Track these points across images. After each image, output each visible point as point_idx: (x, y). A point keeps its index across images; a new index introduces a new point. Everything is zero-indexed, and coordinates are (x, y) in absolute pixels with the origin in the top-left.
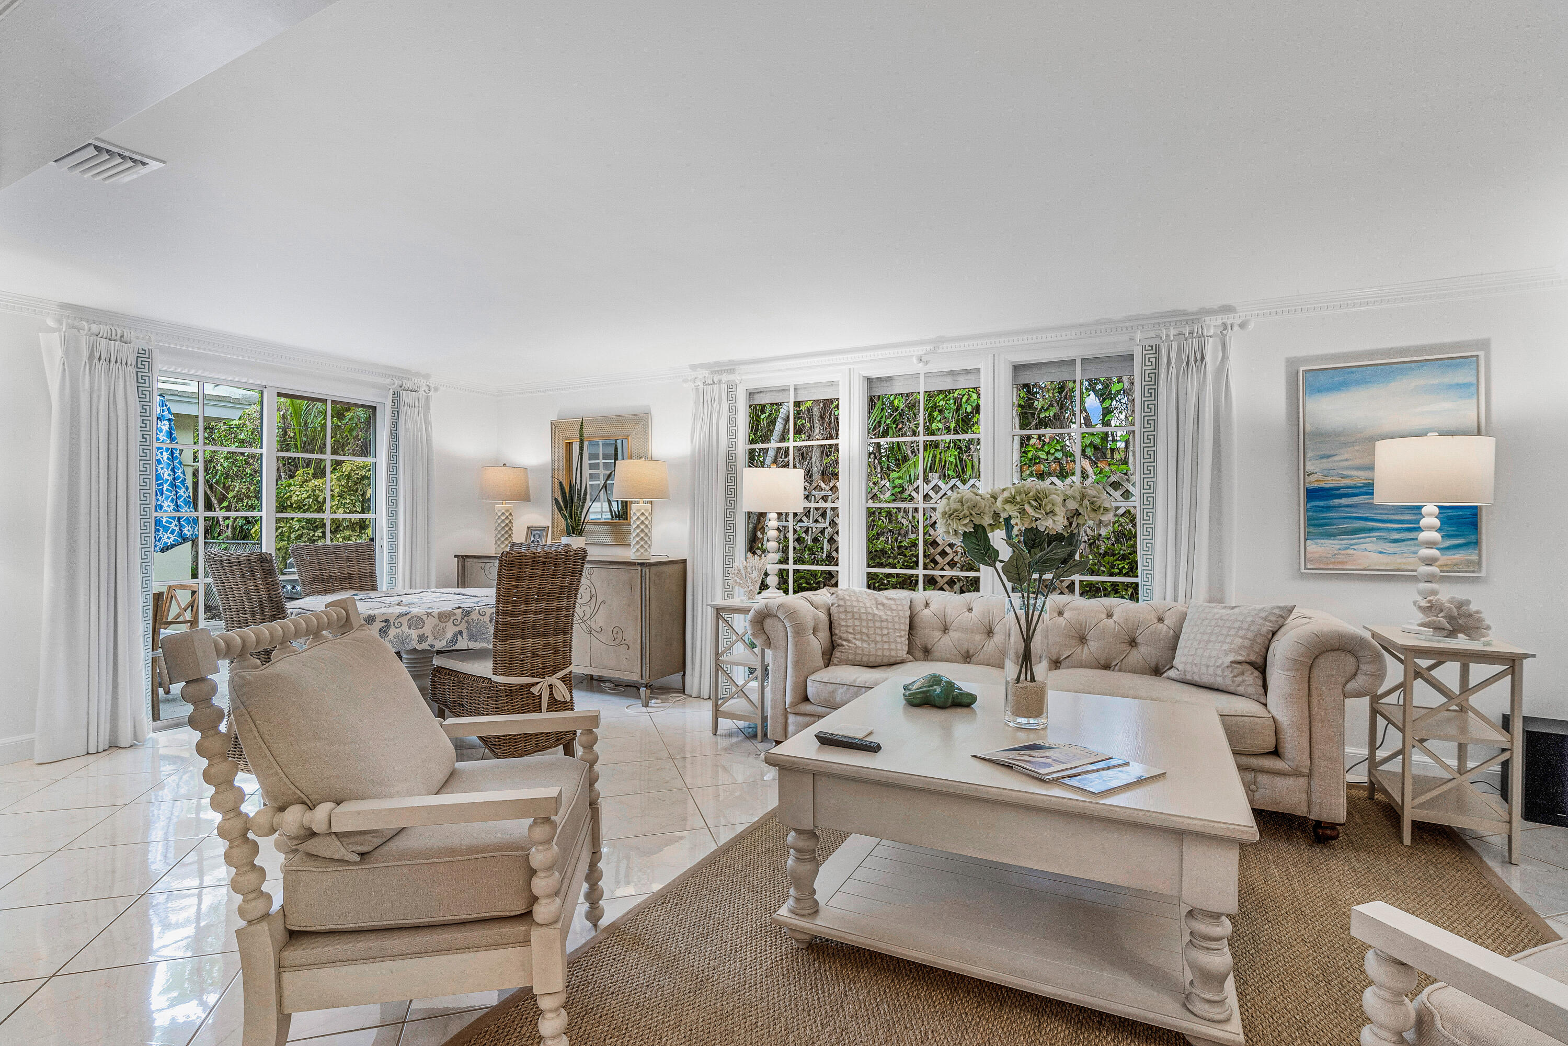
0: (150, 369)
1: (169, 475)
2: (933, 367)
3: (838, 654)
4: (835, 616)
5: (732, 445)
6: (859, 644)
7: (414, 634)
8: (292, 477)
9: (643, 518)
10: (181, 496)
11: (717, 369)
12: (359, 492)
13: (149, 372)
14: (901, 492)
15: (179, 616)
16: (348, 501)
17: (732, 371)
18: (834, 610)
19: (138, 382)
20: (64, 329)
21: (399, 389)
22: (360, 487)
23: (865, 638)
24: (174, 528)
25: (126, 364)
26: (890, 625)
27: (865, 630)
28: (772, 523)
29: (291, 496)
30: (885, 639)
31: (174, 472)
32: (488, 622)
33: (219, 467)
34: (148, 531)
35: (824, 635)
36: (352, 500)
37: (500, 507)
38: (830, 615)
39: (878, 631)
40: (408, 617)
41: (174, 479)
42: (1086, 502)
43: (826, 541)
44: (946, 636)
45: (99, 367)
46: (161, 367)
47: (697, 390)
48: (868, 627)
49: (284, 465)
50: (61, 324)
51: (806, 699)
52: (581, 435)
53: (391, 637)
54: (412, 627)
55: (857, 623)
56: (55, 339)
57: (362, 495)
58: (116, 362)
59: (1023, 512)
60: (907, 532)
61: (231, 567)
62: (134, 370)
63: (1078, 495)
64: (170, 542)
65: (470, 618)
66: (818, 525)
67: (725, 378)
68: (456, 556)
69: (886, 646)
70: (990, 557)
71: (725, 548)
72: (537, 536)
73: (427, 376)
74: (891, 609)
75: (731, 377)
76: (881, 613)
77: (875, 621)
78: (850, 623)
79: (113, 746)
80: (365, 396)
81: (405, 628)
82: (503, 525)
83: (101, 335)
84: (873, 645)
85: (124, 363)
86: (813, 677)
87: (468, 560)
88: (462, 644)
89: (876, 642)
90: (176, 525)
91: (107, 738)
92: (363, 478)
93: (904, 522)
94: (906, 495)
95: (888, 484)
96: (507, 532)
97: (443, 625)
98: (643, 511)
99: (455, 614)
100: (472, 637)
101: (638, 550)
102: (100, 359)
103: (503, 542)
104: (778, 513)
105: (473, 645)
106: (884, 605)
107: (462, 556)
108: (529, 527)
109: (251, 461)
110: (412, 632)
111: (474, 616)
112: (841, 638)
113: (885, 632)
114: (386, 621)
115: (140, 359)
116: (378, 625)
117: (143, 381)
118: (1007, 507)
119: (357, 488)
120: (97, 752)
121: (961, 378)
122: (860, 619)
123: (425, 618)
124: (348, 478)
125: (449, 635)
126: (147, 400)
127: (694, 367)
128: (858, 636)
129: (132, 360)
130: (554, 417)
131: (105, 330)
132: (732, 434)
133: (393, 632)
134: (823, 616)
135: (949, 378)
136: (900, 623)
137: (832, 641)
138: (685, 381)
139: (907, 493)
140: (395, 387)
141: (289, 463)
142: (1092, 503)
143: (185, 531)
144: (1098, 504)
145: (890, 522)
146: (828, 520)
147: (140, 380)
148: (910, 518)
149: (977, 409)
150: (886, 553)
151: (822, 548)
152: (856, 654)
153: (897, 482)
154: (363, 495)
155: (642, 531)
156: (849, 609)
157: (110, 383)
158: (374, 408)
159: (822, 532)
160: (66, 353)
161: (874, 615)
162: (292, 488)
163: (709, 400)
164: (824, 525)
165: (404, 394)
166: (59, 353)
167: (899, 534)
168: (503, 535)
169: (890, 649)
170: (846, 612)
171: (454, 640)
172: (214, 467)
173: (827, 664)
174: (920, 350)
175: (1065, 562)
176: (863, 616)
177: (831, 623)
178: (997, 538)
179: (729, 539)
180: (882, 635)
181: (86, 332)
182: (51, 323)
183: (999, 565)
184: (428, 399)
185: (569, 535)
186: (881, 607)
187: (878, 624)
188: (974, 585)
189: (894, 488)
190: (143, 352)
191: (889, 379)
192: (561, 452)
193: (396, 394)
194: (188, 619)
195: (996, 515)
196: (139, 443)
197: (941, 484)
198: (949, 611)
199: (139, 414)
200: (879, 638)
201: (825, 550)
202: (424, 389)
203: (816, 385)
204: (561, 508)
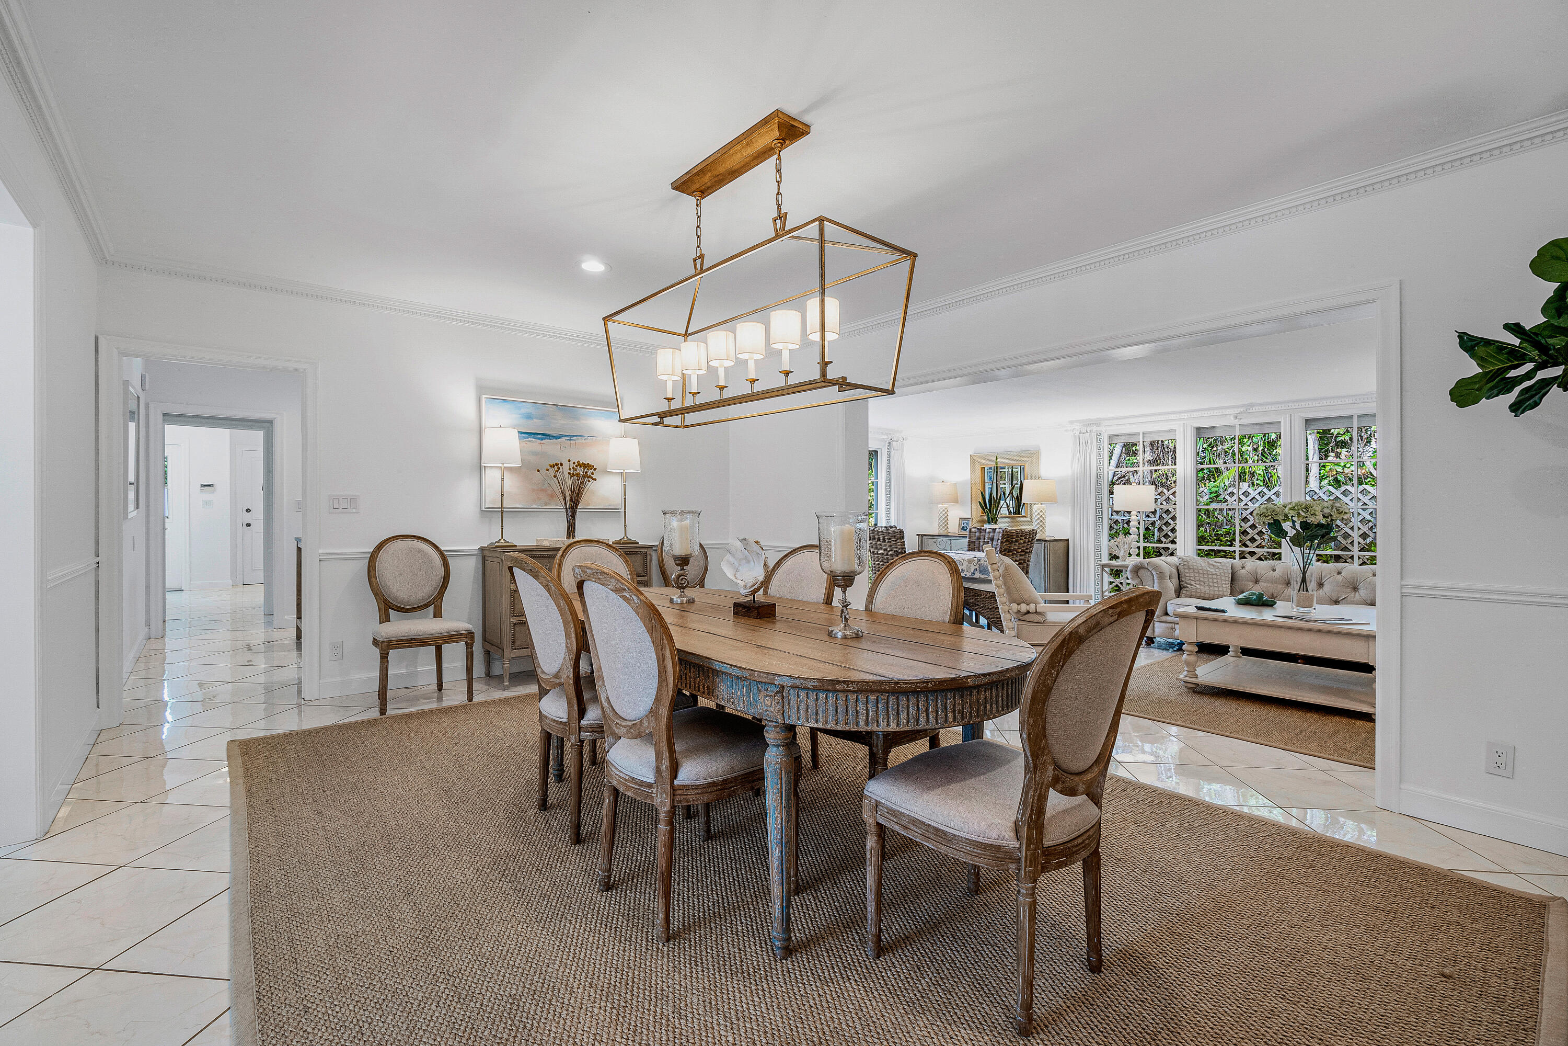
2: (1245, 421)
3: (1184, 592)
4: (1182, 571)
5: (1100, 469)
6: (1198, 586)
9: (1041, 514)
11: (1088, 423)
14: (1217, 496)
17: (1099, 425)
18: (1181, 567)
21: (890, 440)
23: (1202, 583)
26: (1219, 577)
27: (1202, 579)
28: (1133, 517)
30: (1215, 585)
35: (1175, 580)
37: (941, 507)
38: (1178, 570)
39: (1211, 580)
42: (1334, 509)
43: (1156, 530)
44: (1257, 585)
47: (1075, 436)
48: (1204, 578)
51: (1167, 614)
55: (1196, 575)
59: (1299, 514)
60: (1222, 524)
63: (1330, 507)
66: (1149, 519)
67: (1095, 429)
68: (917, 535)
69: (1216, 589)
70: (1283, 534)
71: (1095, 532)
72: (965, 524)
73: (901, 432)
74: (1218, 568)
75: (1099, 429)
76: (1212, 570)
77: (1208, 574)
78: (1192, 575)
80: (873, 445)
82: (944, 517)
84: (1207, 588)
86: (1171, 602)
87: (925, 537)
88: (977, 575)
89: (1209, 586)
93: (1219, 517)
94: (1221, 498)
95: (1205, 491)
96: (946, 521)
98: (1041, 510)
100: (981, 572)
105: (982, 576)
106: (1213, 565)
107: (922, 535)
108: (960, 519)
111: (982, 562)
112: (1186, 583)
113: (1215, 581)
118: (1290, 512)
121: (1266, 426)
122: (1199, 573)
125: (972, 570)
127: (1072, 422)
128: (1198, 582)
130: (972, 453)
132: (1100, 463)
134: (1175, 571)
135: (1257, 427)
136: (1225, 576)
137: (1180, 585)
138: (1067, 431)
139: (1222, 497)
140: (888, 440)
142: (1338, 510)
144: (1341, 511)
145: (1208, 517)
146: (1158, 515)
148: (1225, 514)
149: (1279, 437)
150: (1206, 538)
151: (1153, 535)
152: (1196, 592)
153: (1214, 489)
155: (1041, 521)
156: (1191, 567)
158: (876, 452)
159: (1153, 524)
161: (1208, 571)
164: (1155, 519)
165: (894, 443)
167: (1216, 525)
168: (944, 523)
169: (1219, 591)
170: (1189, 568)
171: (974, 573)
173: (1178, 596)
174: (1236, 411)
175: (1323, 536)
176: (1201, 571)
177: (1179, 575)
178: (1287, 526)
179: (1098, 528)
180: (1213, 583)
183: (1288, 539)
184: (904, 446)
185: (989, 523)
186: (1212, 567)
187: (1210, 576)
188: (1277, 556)
189: (1211, 493)
191: (1212, 428)
192: (978, 473)
193: (889, 444)
195: (1286, 516)
197: (1250, 490)
198: (1259, 571)
200: (1211, 584)
201: (1156, 536)
202: (901, 439)
203: (1159, 432)
204: (983, 506)
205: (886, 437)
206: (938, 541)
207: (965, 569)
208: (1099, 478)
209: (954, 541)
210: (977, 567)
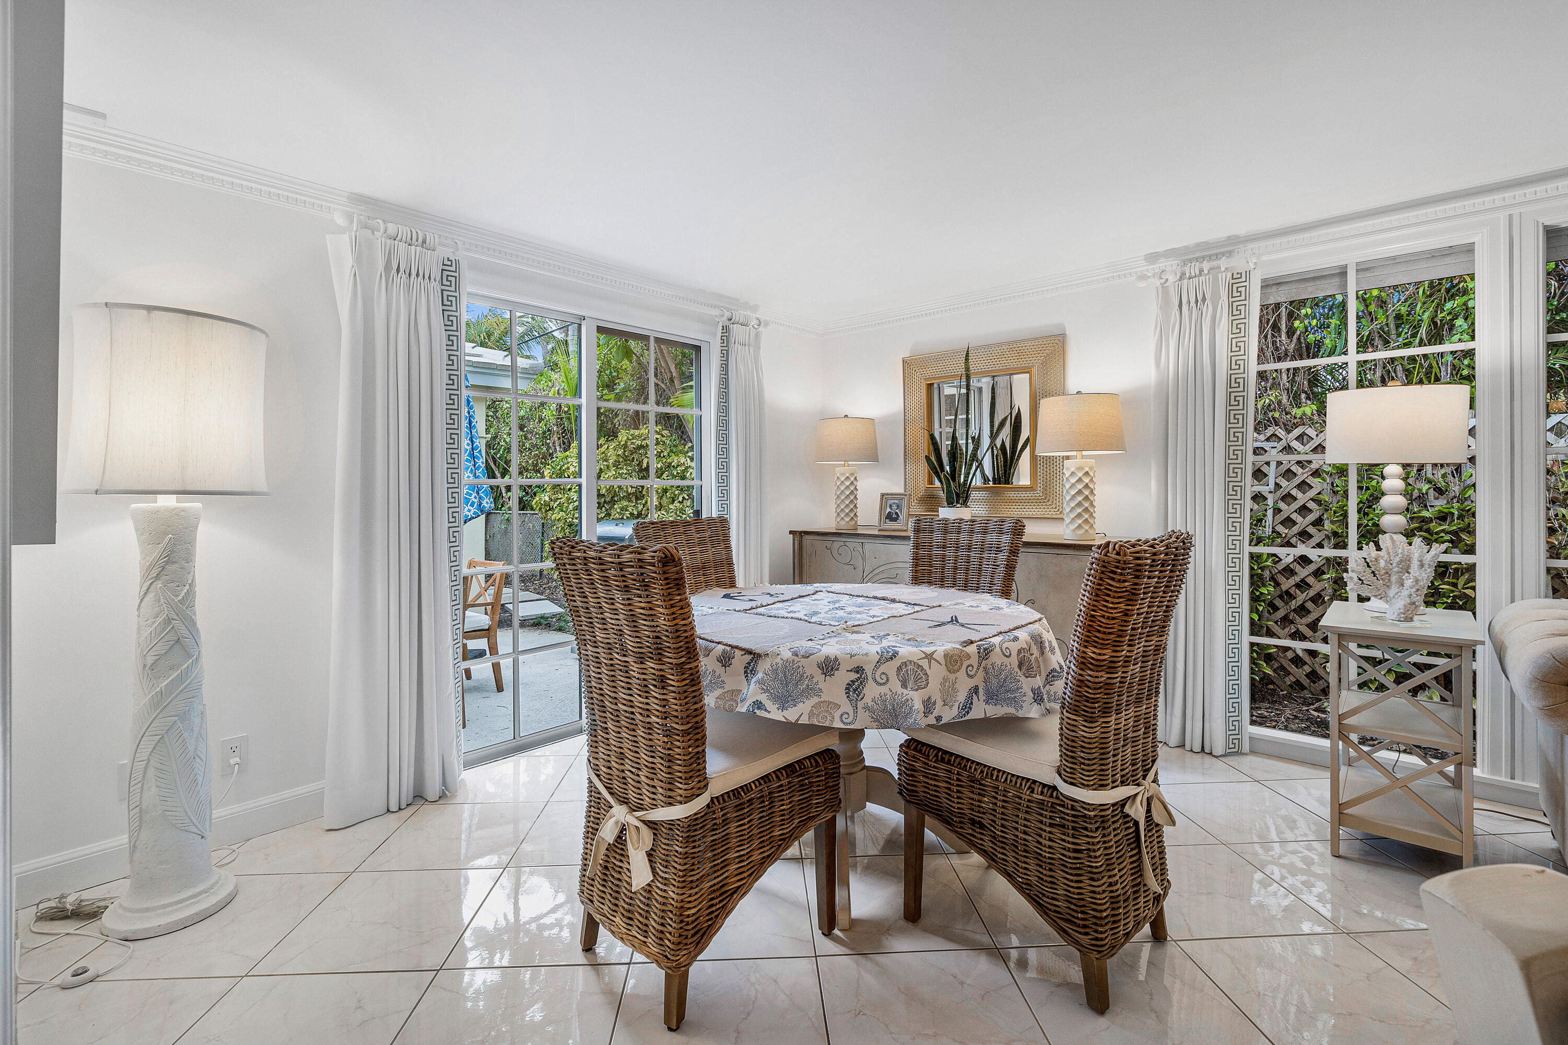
0: (457, 288)
1: (468, 444)
5: (1235, 364)
7: (916, 699)
8: (565, 450)
9: (1086, 480)
10: (479, 467)
11: (1198, 255)
12: (635, 462)
13: (456, 291)
15: (479, 596)
16: (625, 471)
17: (1230, 254)
19: (443, 305)
20: (355, 229)
21: (728, 323)
22: (636, 456)
24: (474, 499)
25: (430, 278)
28: (1393, 482)
29: (568, 468)
31: (472, 441)
32: (1017, 669)
33: (503, 443)
34: (456, 505)
36: (628, 470)
37: (842, 470)
40: (896, 663)
41: (473, 449)
45: (397, 280)
46: (469, 289)
47: (1167, 288)
49: (559, 438)
50: (352, 221)
52: (967, 369)
53: (868, 700)
54: (910, 684)
56: (345, 241)
57: (638, 465)
58: (418, 275)
61: (603, 570)
62: (439, 288)
64: (470, 514)
65: (989, 662)
68: (791, 532)
71: (1227, 524)
72: (894, 507)
73: (755, 308)
79: (419, 796)
80: (688, 332)
81: (895, 684)
82: (848, 493)
83: (399, 237)
85: (427, 276)
87: (807, 537)
88: (979, 710)
90: (475, 497)
91: (411, 784)
92: (641, 447)
96: (852, 502)
97: (952, 677)
98: (1087, 469)
99: (968, 656)
100: (992, 697)
101: (1080, 526)
102: (398, 270)
103: (847, 514)
104: (1405, 466)
105: (995, 711)
107: (801, 533)
108: (883, 495)
109: (529, 436)
110: (909, 693)
111: (996, 658)
114: (859, 670)
115: (445, 273)
116: (843, 677)
117: (449, 303)
119: (633, 458)
120: (400, 809)
123: (924, 663)
124: (625, 448)
125: (962, 697)
126: (454, 328)
127: (1152, 258)
129: (436, 274)
130: (906, 354)
131: (404, 231)
132: (1236, 348)
133: (871, 691)
138: (1143, 277)
140: (723, 321)
141: (563, 437)
143: (484, 503)
147: (446, 302)
154: (640, 464)
155: (1087, 498)
157: (410, 302)
158: (698, 349)
160: (358, 260)
162: (569, 460)
163: (1193, 300)
165: (735, 328)
166: (349, 261)
168: (847, 506)
171: (967, 707)
172: (499, 443)
179: (1233, 509)
181: (380, 234)
182: (340, 220)
184: (757, 335)
185: (950, 504)
190: (449, 263)
193: (726, 329)
194: (489, 601)
196: (446, 387)
199: (445, 348)
202: (754, 322)
203: (1394, 260)
204: (936, 468)
205: (716, 312)
206: (836, 545)
207: (937, 697)
208: (1234, 384)
209: (869, 546)
210: (978, 680)
